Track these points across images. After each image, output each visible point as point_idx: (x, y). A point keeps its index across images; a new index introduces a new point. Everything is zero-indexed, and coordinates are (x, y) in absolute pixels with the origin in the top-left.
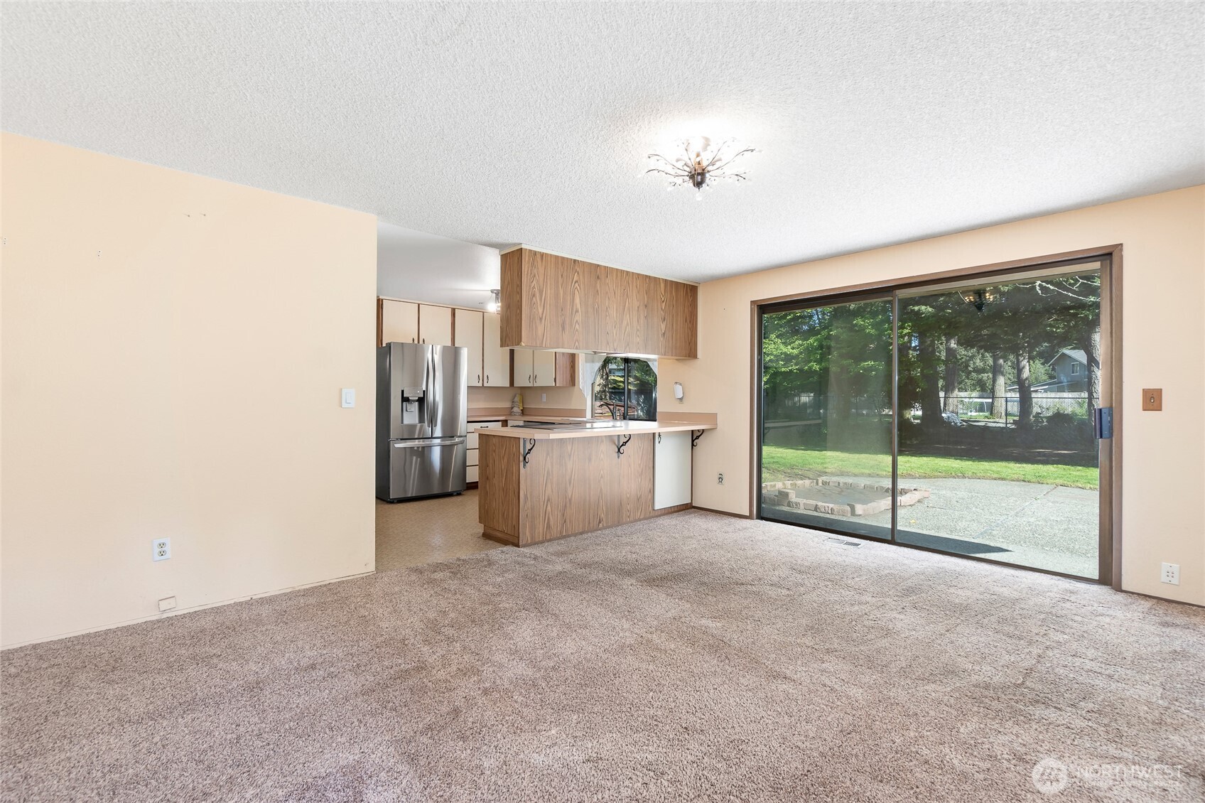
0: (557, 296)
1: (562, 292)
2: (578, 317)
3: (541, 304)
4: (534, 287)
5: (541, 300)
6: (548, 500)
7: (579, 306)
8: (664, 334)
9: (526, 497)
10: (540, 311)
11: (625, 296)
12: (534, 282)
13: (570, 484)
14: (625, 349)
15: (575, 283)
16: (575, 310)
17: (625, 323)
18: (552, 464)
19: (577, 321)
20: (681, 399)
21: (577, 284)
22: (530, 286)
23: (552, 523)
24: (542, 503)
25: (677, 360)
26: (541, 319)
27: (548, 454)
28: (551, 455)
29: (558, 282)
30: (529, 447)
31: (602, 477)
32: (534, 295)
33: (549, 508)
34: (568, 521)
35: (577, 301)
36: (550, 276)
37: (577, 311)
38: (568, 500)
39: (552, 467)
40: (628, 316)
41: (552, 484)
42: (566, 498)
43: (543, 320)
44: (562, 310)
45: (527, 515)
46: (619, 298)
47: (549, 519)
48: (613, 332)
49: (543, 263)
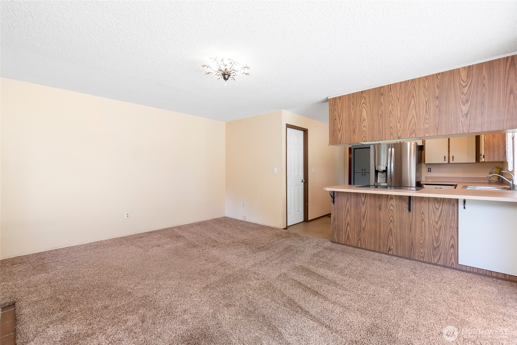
0: (350, 116)
1: (353, 112)
2: (366, 123)
3: (339, 123)
4: (335, 115)
5: (339, 120)
6: (348, 224)
7: (366, 117)
8: (466, 115)
9: (334, 219)
10: (339, 126)
11: (411, 98)
12: (336, 113)
13: (364, 219)
14: (411, 134)
15: (363, 104)
16: (362, 120)
17: (410, 117)
18: (350, 205)
19: (364, 126)
21: (364, 105)
22: (333, 116)
23: (351, 237)
24: (344, 225)
26: (340, 130)
27: (348, 200)
28: (350, 200)
29: (350, 108)
31: (391, 221)
32: (335, 119)
33: (349, 228)
34: (362, 240)
35: (364, 114)
36: (345, 106)
37: (364, 120)
38: (362, 228)
39: (351, 207)
40: (414, 111)
41: (350, 216)
42: (360, 226)
43: (341, 131)
44: (353, 122)
45: (335, 228)
46: (403, 102)
47: (348, 234)
48: (397, 127)
49: (341, 101)
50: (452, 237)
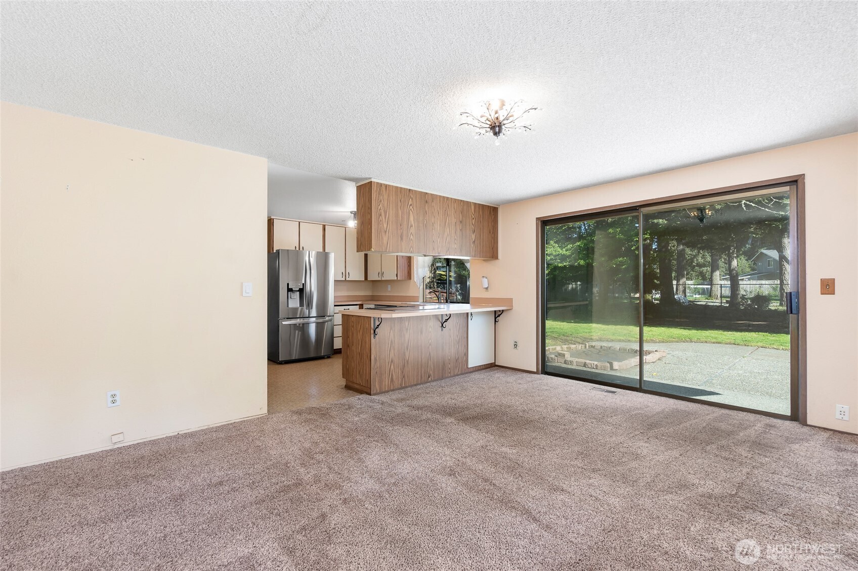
0: (397, 216)
1: (400, 212)
2: (413, 230)
3: (385, 221)
4: (380, 209)
5: (385, 218)
6: (392, 361)
7: (413, 223)
8: (474, 242)
9: (375, 359)
10: (385, 226)
11: (446, 215)
12: (381, 205)
13: (407, 350)
14: (447, 252)
15: (410, 206)
16: (410, 225)
17: (446, 234)
18: (394, 335)
19: (411, 233)
20: (487, 288)
21: (411, 207)
22: (378, 208)
23: (394, 377)
24: (387, 364)
25: (484, 260)
26: (385, 232)
27: (391, 329)
28: (393, 329)
29: (397, 205)
30: (377, 323)
31: (430, 344)
32: (380, 215)
33: (392, 367)
34: (406, 376)
35: (412, 218)
36: (392, 201)
38: (406, 361)
39: (394, 337)
40: (448, 229)
41: (394, 350)
42: (404, 360)
43: (387, 233)
44: (401, 225)
45: (376, 372)
46: (441, 216)
47: (392, 375)
48: (437, 241)
49: (387, 191)
50: (465, 346)
